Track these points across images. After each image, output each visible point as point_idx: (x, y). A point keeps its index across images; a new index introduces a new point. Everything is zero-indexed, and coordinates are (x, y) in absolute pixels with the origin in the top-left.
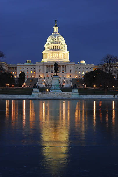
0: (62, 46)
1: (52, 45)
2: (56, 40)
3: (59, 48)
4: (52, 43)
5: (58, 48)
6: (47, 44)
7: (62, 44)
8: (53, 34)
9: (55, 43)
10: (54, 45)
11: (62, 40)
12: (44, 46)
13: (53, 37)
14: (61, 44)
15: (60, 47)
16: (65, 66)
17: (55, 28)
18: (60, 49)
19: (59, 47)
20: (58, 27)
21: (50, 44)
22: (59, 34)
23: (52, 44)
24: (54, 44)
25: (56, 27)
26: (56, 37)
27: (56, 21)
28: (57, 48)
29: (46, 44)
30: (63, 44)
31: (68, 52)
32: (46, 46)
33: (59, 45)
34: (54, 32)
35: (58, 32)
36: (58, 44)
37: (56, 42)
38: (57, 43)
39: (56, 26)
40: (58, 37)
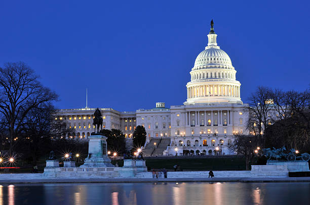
0: (225, 71)
1: (205, 71)
2: (213, 59)
3: (217, 75)
4: (205, 66)
5: (216, 77)
6: (194, 68)
7: (225, 67)
8: (206, 48)
9: (209, 66)
10: (209, 71)
11: (225, 59)
12: (190, 73)
13: (207, 55)
14: (223, 68)
15: (221, 74)
16: (229, 111)
17: (212, 37)
18: (219, 77)
19: (219, 73)
20: (216, 35)
21: (200, 68)
22: (218, 48)
23: (203, 68)
24: (207, 68)
25: (212, 35)
26: (211, 55)
27: (212, 22)
28: (213, 75)
29: (192, 69)
30: (226, 68)
31: (238, 84)
32: (193, 73)
33: (218, 71)
34: (209, 44)
35: (216, 44)
36: (216, 67)
37: (211, 64)
38: (213, 66)
39: (212, 32)
40: (216, 55)
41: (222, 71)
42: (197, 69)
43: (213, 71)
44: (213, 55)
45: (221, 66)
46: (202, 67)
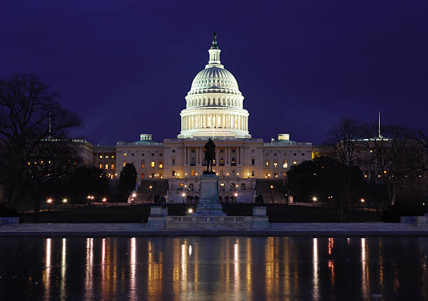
0: (231, 97)
1: (206, 96)
2: (216, 81)
3: (222, 102)
4: (206, 90)
5: (219, 103)
6: (191, 91)
7: (231, 91)
8: (207, 67)
9: (211, 90)
10: (211, 96)
11: (230, 81)
12: (186, 98)
13: (208, 76)
15: (226, 101)
16: (240, 148)
17: (214, 53)
18: (224, 104)
19: (224, 100)
20: (219, 51)
21: (200, 92)
22: (222, 67)
23: (204, 92)
24: (209, 92)
25: (215, 50)
26: (214, 76)
27: (214, 34)
28: (217, 103)
29: (189, 93)
30: (232, 93)
31: (246, 113)
32: (189, 98)
33: (222, 96)
34: (210, 62)
35: (219, 62)
36: (219, 92)
37: (214, 87)
38: (217, 90)
39: (215, 47)
40: (220, 76)
41: (227, 96)
42: (196, 93)
43: (216, 96)
44: (216, 76)
45: (227, 91)
46: (202, 91)
